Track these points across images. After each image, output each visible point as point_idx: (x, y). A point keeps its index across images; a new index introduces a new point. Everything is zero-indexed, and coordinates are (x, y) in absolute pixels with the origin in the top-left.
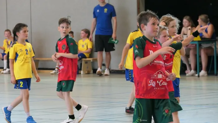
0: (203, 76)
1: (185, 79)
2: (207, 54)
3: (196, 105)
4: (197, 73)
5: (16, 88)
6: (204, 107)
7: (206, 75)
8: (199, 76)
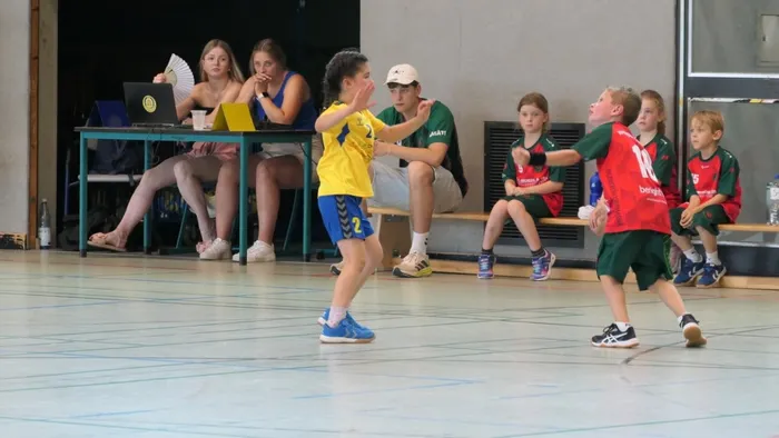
0: (259, 261)
1: (194, 270)
2: (275, 181)
3: (207, 361)
4: (237, 252)
5: (345, 238)
6: (237, 368)
7: (272, 256)
8: (244, 261)
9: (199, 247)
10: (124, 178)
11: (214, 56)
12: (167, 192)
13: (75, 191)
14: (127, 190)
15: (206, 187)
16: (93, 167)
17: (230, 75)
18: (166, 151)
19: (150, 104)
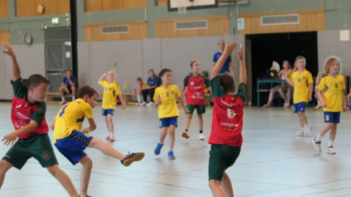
9: (284, 104)
10: (266, 91)
11: (286, 64)
12: (276, 93)
13: (256, 94)
14: (268, 93)
15: (285, 92)
16: (261, 88)
17: (289, 68)
18: (275, 85)
19: (272, 74)
